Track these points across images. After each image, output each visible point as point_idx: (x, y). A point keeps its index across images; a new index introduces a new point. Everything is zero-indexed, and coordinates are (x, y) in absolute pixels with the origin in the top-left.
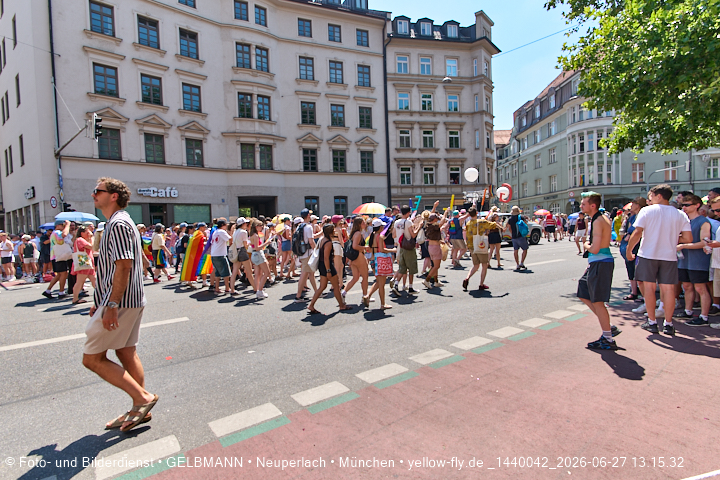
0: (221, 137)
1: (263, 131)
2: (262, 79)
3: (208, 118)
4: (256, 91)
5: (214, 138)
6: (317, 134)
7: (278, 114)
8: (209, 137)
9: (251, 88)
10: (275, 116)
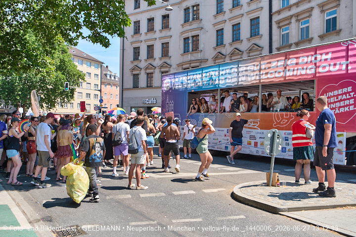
0: (177, 67)
1: (193, 58)
2: (195, 25)
3: (171, 58)
4: (190, 34)
5: (173, 69)
6: (223, 52)
7: (204, 44)
8: (171, 69)
9: (187, 34)
10: (201, 46)
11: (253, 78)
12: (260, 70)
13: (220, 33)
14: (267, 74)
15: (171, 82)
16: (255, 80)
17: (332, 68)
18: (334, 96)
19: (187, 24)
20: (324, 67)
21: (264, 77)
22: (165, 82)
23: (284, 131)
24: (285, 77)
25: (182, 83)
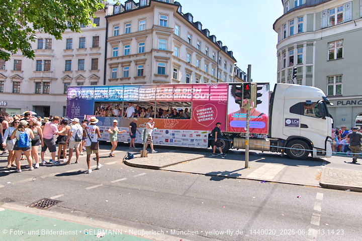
0: (29, 80)
1: (44, 76)
2: (47, 53)
3: (23, 73)
4: (43, 58)
5: (26, 81)
6: (71, 75)
7: (55, 67)
8: (23, 81)
9: (40, 58)
10: (52, 69)
11: (151, 97)
12: (156, 93)
13: (68, 63)
14: (161, 95)
15: (78, 93)
16: (152, 98)
17: (201, 97)
18: (202, 112)
19: (40, 50)
20: (197, 96)
21: (158, 97)
22: (71, 92)
23: (172, 130)
24: (173, 99)
25: (89, 94)
